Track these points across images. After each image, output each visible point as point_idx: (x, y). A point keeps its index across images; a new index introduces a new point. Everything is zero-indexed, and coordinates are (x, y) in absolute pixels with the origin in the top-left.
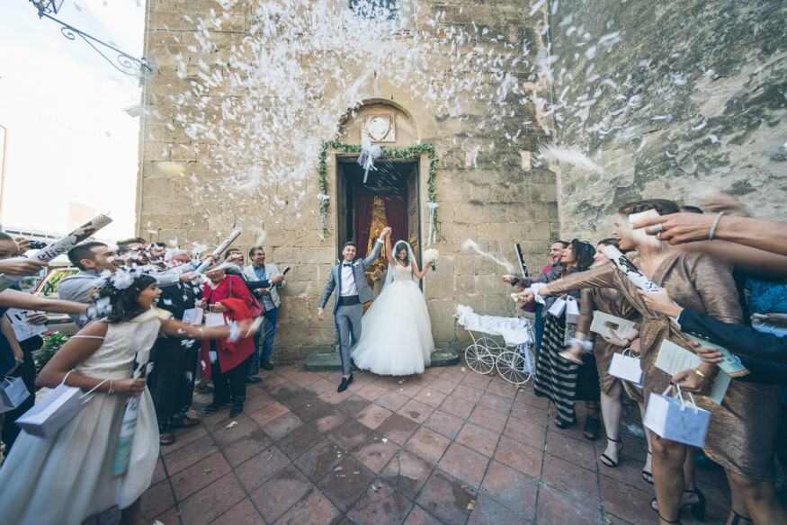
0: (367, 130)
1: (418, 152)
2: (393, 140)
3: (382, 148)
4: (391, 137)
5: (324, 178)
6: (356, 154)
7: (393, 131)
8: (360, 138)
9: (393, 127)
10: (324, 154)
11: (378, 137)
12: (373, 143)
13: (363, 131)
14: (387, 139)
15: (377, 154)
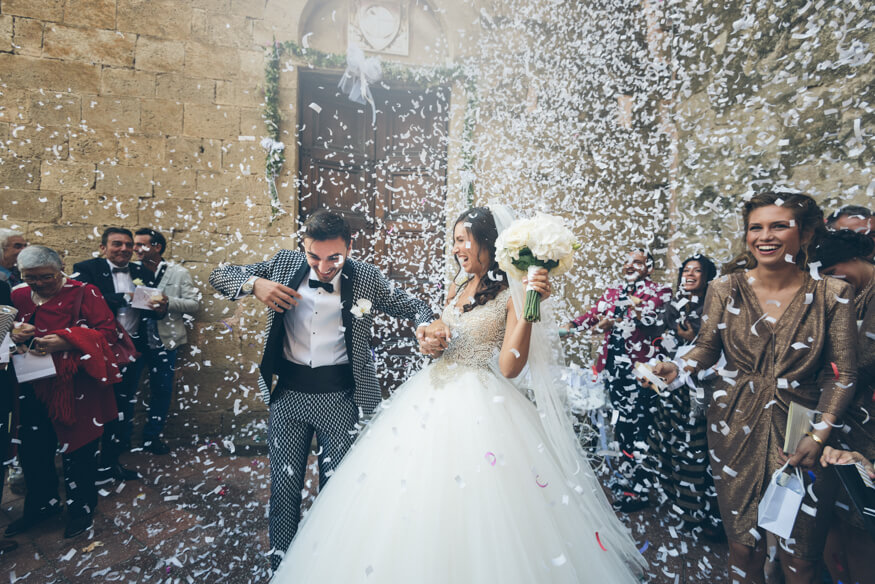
0: (357, 27)
1: (449, 80)
2: (406, 52)
3: (384, 64)
4: (402, 46)
5: (275, 111)
6: (336, 70)
7: (404, 36)
8: (345, 42)
9: (405, 27)
10: (275, 65)
11: (379, 44)
12: (368, 54)
13: (350, 28)
14: (394, 50)
15: (375, 76)
